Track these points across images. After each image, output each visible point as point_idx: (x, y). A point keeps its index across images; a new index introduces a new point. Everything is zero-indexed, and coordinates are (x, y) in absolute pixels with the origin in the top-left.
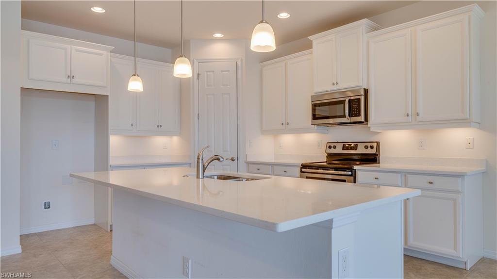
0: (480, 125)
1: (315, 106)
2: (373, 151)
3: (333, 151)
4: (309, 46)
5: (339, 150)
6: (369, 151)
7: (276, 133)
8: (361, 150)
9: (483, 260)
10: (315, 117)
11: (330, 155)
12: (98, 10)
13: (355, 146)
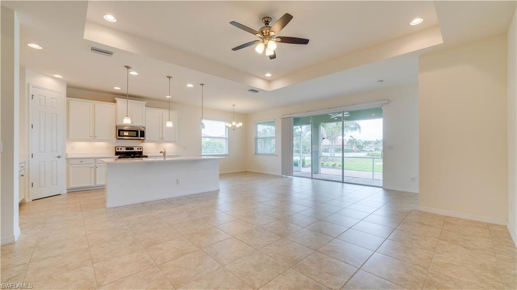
1: (119, 130)
2: (142, 150)
3: (119, 151)
8: (136, 150)
10: (119, 135)
13: (132, 149)
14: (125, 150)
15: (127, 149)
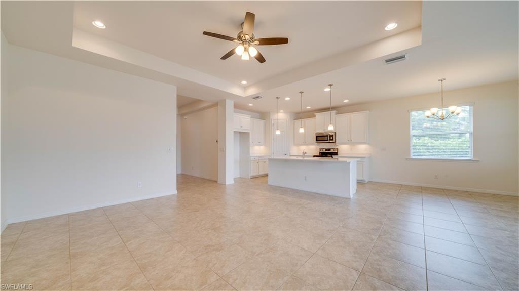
0: (368, 144)
1: (317, 137)
2: (336, 151)
3: (322, 151)
4: (315, 116)
5: (324, 151)
6: (335, 151)
7: (298, 145)
8: (332, 151)
9: (369, 182)
10: (317, 140)
11: (320, 153)
12: (251, 105)
13: (330, 150)
14: (325, 151)
15: (326, 150)
